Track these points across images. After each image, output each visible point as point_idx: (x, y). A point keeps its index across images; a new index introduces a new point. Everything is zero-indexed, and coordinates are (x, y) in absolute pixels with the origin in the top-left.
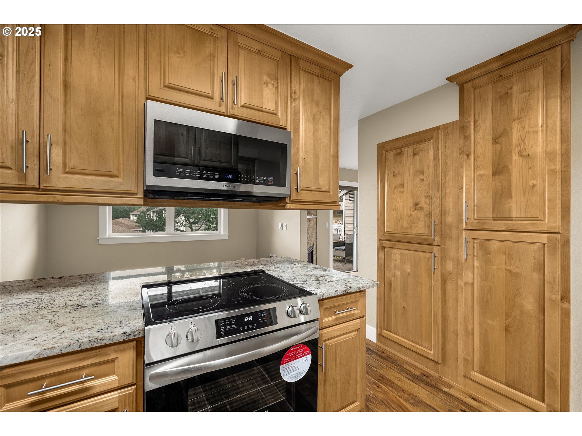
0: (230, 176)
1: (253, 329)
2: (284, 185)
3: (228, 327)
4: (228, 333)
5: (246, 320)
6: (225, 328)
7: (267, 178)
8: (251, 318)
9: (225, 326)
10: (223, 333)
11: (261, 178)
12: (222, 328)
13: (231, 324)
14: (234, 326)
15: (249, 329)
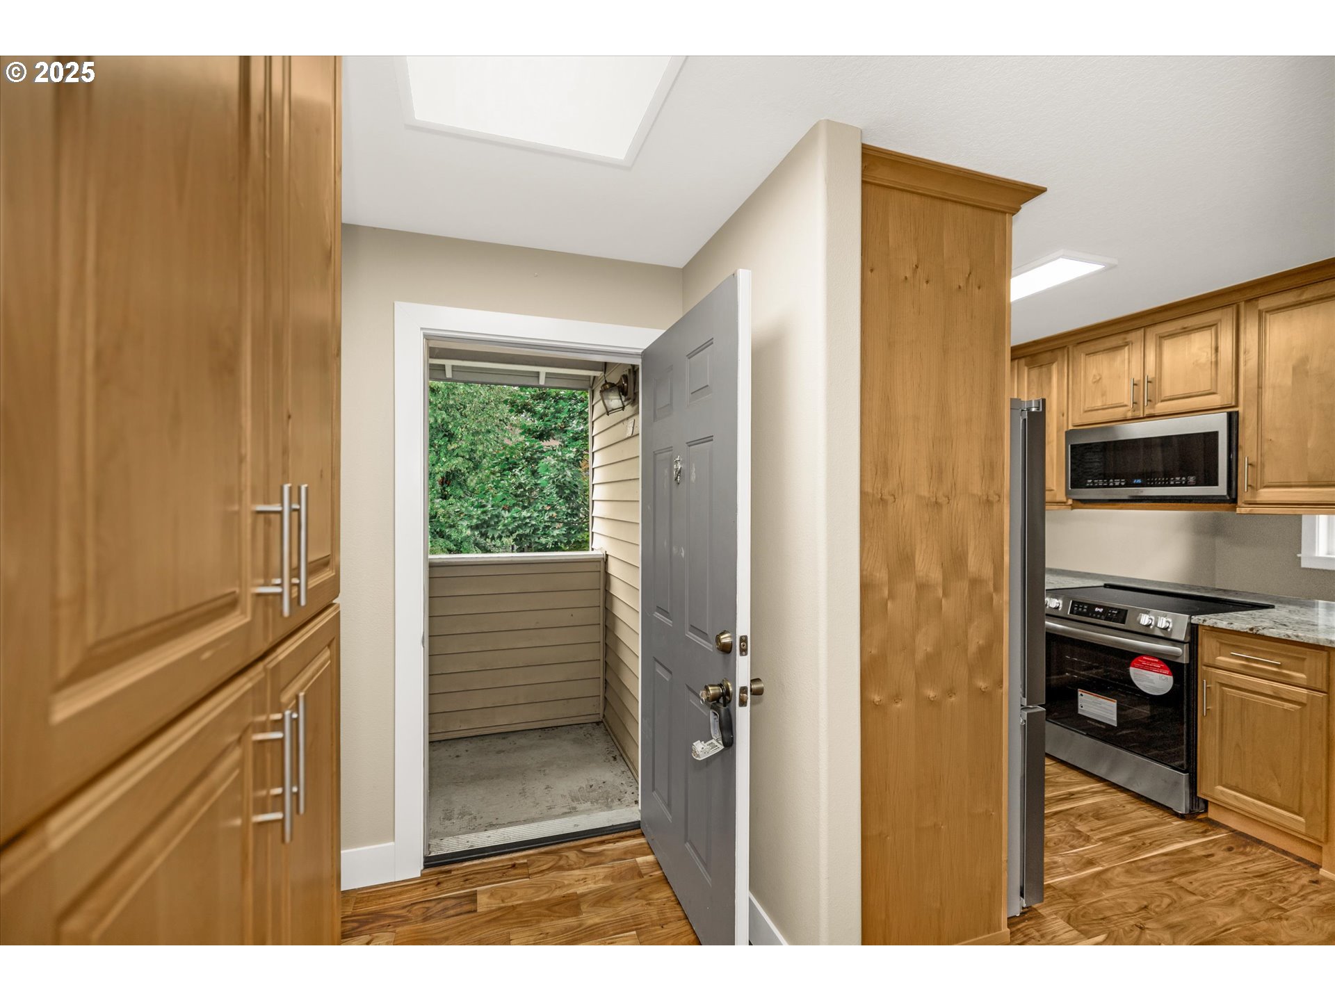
0: (1139, 481)
1: (1099, 618)
2: (1216, 484)
3: (1080, 609)
4: (1079, 613)
5: (1097, 609)
6: (1078, 609)
7: (1186, 478)
8: (1101, 610)
9: (1078, 607)
10: (1075, 612)
11: (1178, 478)
12: (1076, 608)
13: (1083, 608)
14: (1085, 610)
15: (1096, 618)
